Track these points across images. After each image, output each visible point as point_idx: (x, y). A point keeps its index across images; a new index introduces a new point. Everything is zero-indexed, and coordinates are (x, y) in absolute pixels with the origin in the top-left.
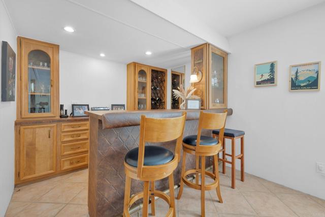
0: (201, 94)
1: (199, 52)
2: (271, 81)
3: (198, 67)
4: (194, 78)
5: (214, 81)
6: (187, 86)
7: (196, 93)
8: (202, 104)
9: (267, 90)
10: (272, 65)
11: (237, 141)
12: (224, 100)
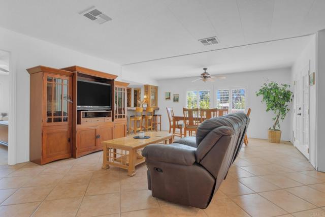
0: (147, 102)
1: (147, 87)
2: (169, 98)
3: (147, 92)
4: (145, 97)
5: (152, 97)
6: (142, 99)
7: (145, 102)
8: (148, 106)
9: (168, 101)
10: (170, 93)
11: (159, 117)
12: (156, 104)
